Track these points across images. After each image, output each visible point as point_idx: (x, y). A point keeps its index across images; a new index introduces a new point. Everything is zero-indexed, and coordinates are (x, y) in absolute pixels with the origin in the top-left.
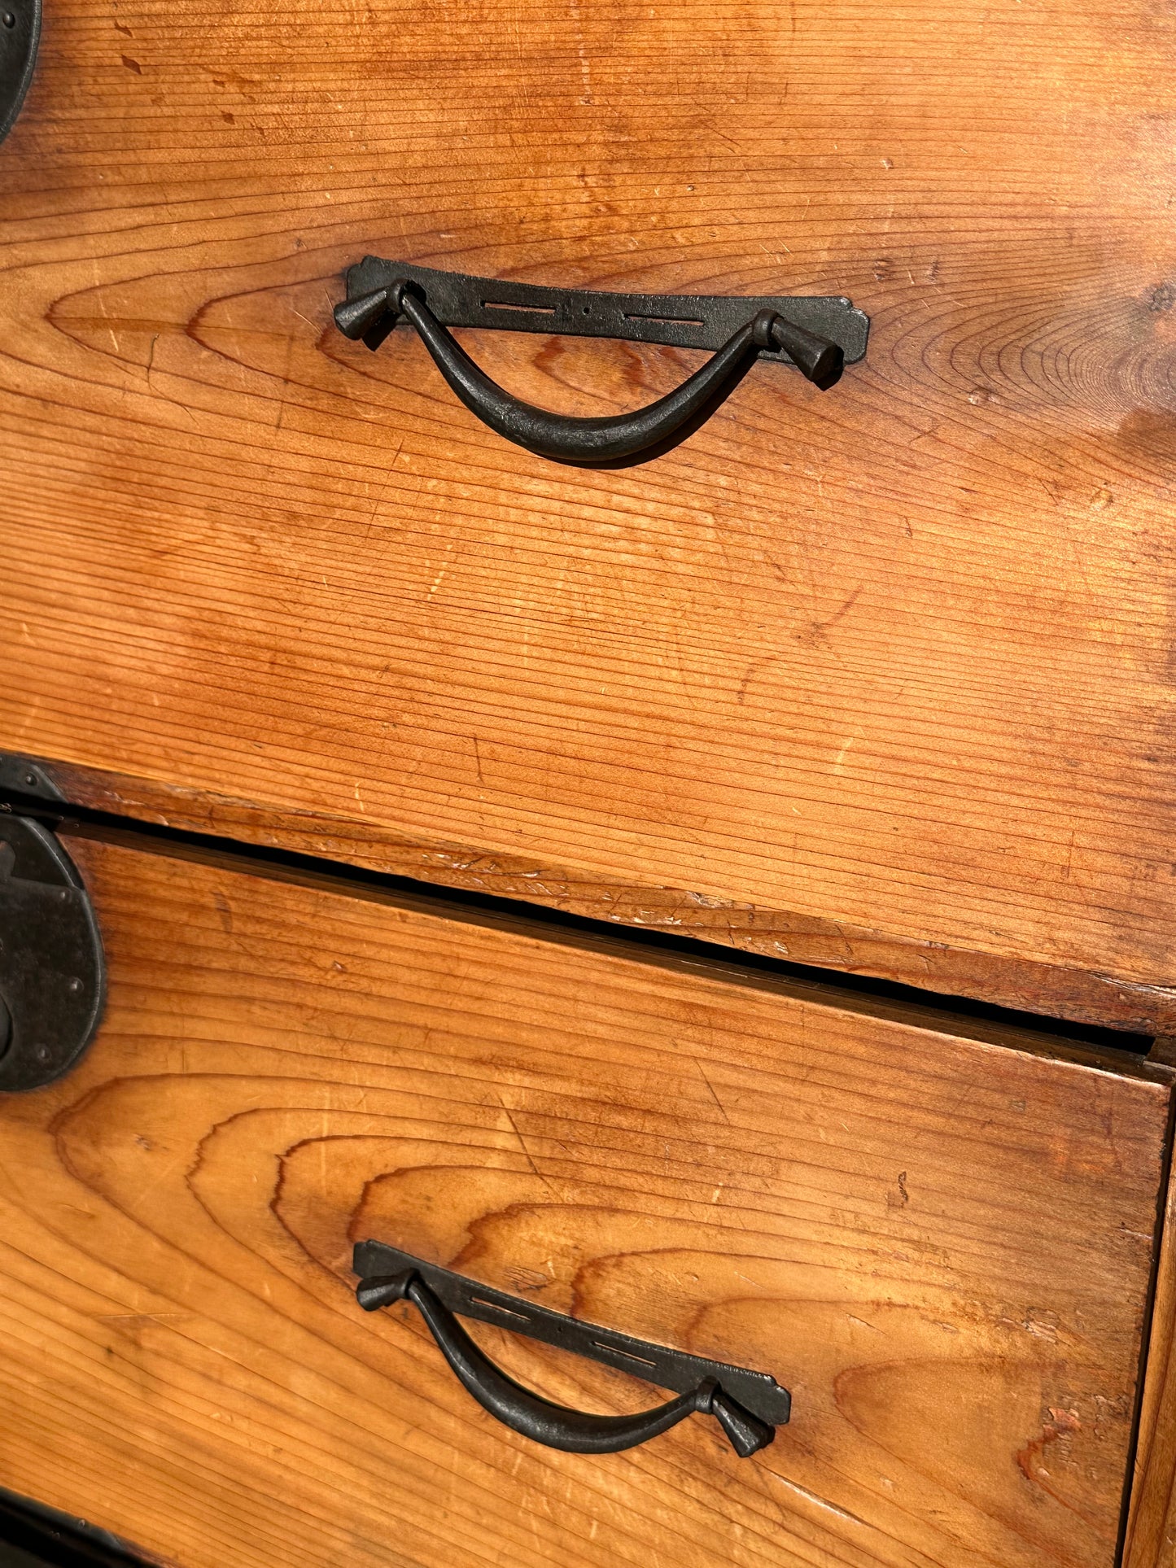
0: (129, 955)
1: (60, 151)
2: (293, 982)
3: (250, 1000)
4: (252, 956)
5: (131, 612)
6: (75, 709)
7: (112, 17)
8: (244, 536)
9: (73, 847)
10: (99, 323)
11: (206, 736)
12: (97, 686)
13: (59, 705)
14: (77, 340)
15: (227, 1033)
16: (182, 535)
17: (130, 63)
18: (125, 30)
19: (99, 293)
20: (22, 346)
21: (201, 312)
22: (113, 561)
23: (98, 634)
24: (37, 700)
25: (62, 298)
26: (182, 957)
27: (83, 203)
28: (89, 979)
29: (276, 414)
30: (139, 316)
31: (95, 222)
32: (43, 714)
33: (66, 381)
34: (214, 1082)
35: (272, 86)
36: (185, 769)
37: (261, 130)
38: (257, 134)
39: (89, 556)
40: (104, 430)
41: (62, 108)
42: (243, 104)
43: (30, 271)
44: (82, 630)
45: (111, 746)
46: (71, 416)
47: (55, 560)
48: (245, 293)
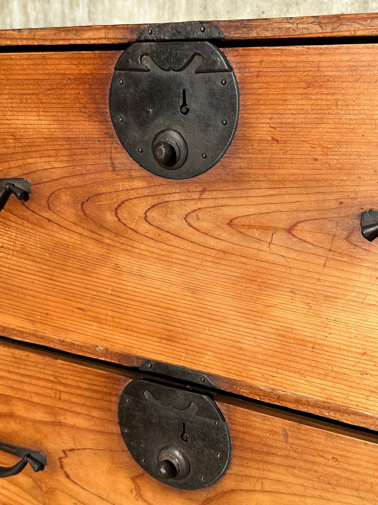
0: (242, 447)
1: (241, 168)
2: (313, 463)
3: (294, 467)
4: (296, 452)
5: (253, 326)
6: (226, 357)
7: (269, 123)
8: (305, 302)
9: (223, 407)
10: (250, 227)
11: (281, 371)
12: (235, 350)
13: (219, 356)
14: (241, 233)
15: (283, 478)
16: (277, 301)
17: (273, 139)
18: (274, 128)
19: (252, 217)
20: (217, 233)
21: (295, 225)
22: (246, 308)
23: (238, 332)
24: (209, 353)
25: (235, 218)
26: (265, 449)
27: (248, 186)
28: (224, 454)
29: (324, 261)
30: (269, 225)
31: (253, 193)
32: (211, 358)
33: (234, 246)
34: (275, 494)
35: (336, 150)
36: (270, 382)
37: (330, 164)
38: (327, 166)
39: (237, 305)
40: (248, 263)
41: (243, 153)
42: (322, 155)
43: (223, 208)
44: (231, 330)
45: (240, 372)
46: (234, 258)
47: (221, 306)
48: (316, 219)
